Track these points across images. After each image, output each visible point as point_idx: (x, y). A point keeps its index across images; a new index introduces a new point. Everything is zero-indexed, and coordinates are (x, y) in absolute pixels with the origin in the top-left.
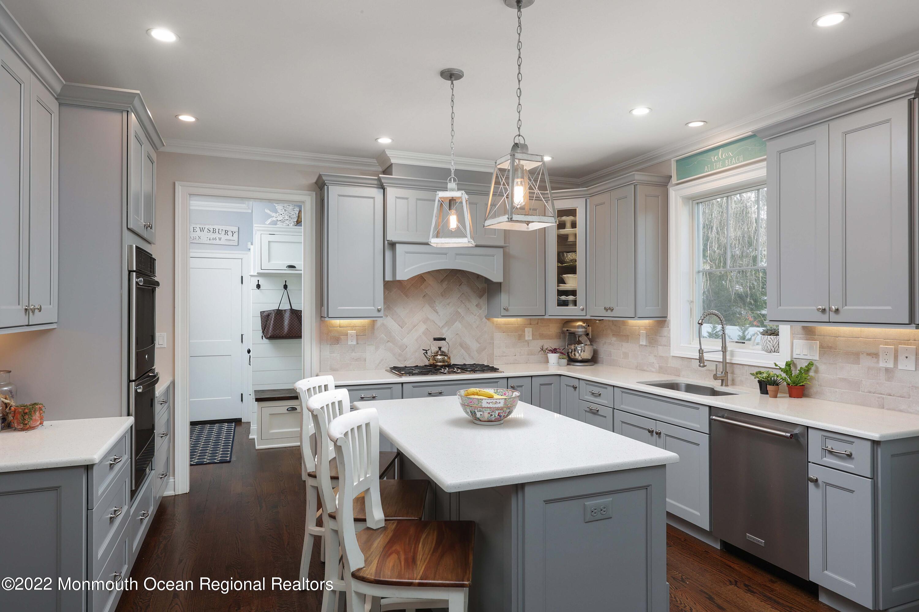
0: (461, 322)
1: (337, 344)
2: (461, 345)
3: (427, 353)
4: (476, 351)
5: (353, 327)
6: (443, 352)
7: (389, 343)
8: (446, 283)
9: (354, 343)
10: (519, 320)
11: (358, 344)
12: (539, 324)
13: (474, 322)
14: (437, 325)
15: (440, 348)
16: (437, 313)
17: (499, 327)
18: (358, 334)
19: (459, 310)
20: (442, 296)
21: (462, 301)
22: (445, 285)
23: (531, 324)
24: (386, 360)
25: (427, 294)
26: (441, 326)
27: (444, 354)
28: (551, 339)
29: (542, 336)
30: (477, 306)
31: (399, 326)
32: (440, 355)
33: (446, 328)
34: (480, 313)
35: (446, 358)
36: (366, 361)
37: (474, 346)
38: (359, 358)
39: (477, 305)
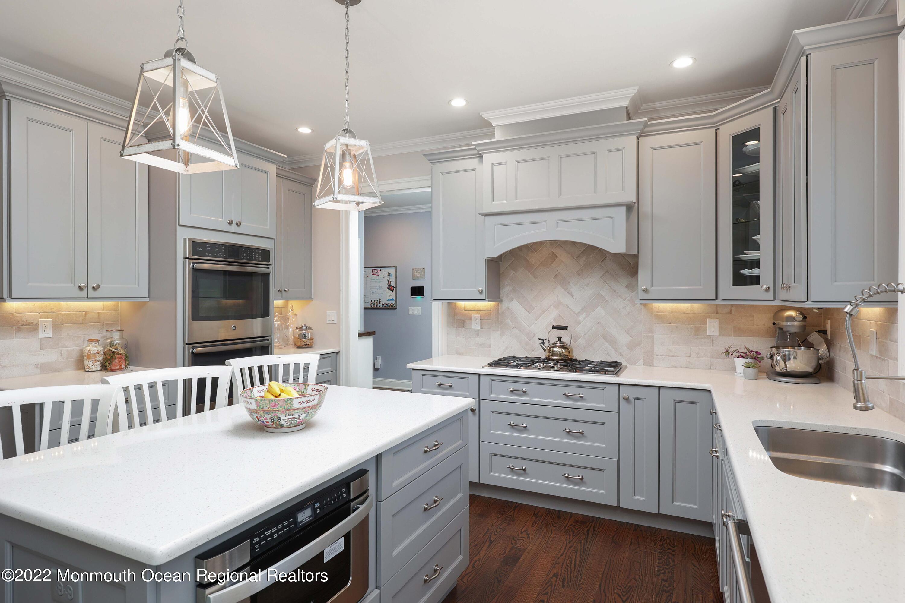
0: (603, 308)
1: (462, 327)
2: (604, 337)
3: (543, 343)
4: (627, 346)
5: (477, 311)
6: (562, 343)
7: (515, 329)
8: (584, 258)
9: (478, 327)
10: (696, 306)
11: (482, 328)
12: (733, 313)
13: (624, 308)
14: (572, 310)
15: (560, 339)
16: (572, 296)
17: (660, 317)
18: (482, 318)
19: (602, 293)
20: (579, 275)
21: (605, 281)
22: (582, 260)
23: (717, 313)
24: (511, 348)
25: (559, 273)
26: (577, 312)
27: (563, 346)
28: (757, 336)
29: (739, 332)
30: (627, 287)
31: (526, 310)
32: (560, 347)
33: (584, 315)
34: (632, 297)
35: (564, 351)
36: (490, 347)
37: (623, 339)
38: (483, 344)
39: (627, 285)
